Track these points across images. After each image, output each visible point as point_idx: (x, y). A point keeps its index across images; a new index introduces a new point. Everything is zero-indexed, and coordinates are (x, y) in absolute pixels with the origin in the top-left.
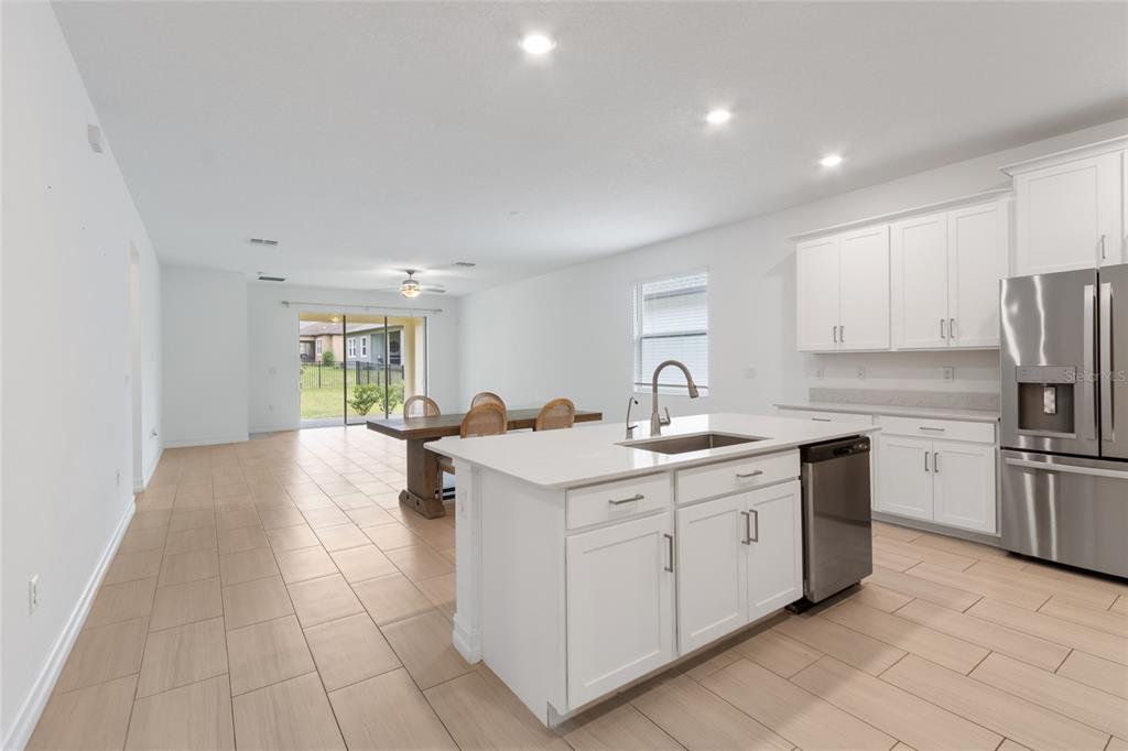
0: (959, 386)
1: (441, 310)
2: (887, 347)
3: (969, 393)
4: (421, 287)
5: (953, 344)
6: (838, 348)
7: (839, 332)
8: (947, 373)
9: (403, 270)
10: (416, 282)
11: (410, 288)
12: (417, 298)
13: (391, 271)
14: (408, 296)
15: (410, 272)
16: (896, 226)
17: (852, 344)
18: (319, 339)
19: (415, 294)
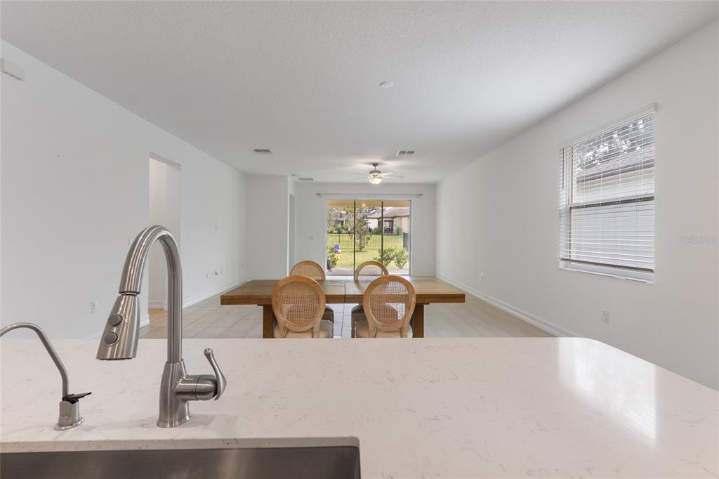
1: (421, 195)
4: (383, 175)
9: (369, 164)
10: (379, 172)
11: (374, 176)
12: (380, 184)
13: (362, 165)
14: (373, 183)
15: (375, 165)
18: (395, 219)
19: (377, 181)
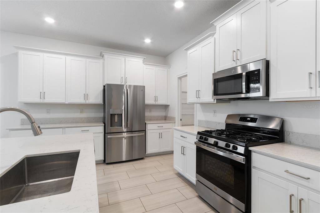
0: (84, 115)
2: (64, 102)
3: (87, 118)
5: (87, 102)
6: (42, 101)
7: (43, 95)
8: (81, 111)
16: (69, 58)
17: (48, 100)
